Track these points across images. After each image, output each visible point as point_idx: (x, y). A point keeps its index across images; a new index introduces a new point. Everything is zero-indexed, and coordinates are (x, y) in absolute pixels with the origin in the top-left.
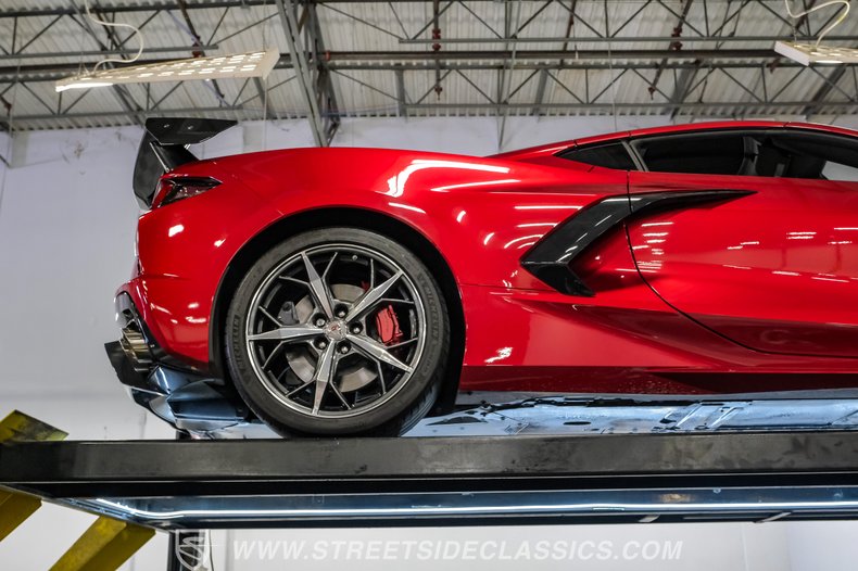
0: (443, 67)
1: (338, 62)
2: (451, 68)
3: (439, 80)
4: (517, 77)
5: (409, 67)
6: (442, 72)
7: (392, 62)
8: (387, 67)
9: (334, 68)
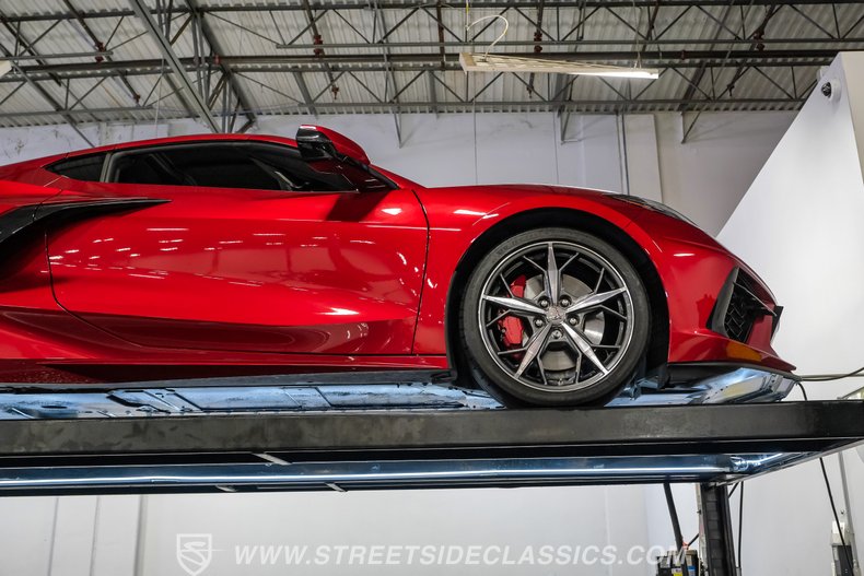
0: (335, 69)
1: (240, 66)
2: (343, 70)
3: (332, 81)
4: (403, 78)
5: (306, 69)
6: (336, 74)
7: (289, 65)
8: (285, 70)
9: (236, 70)
